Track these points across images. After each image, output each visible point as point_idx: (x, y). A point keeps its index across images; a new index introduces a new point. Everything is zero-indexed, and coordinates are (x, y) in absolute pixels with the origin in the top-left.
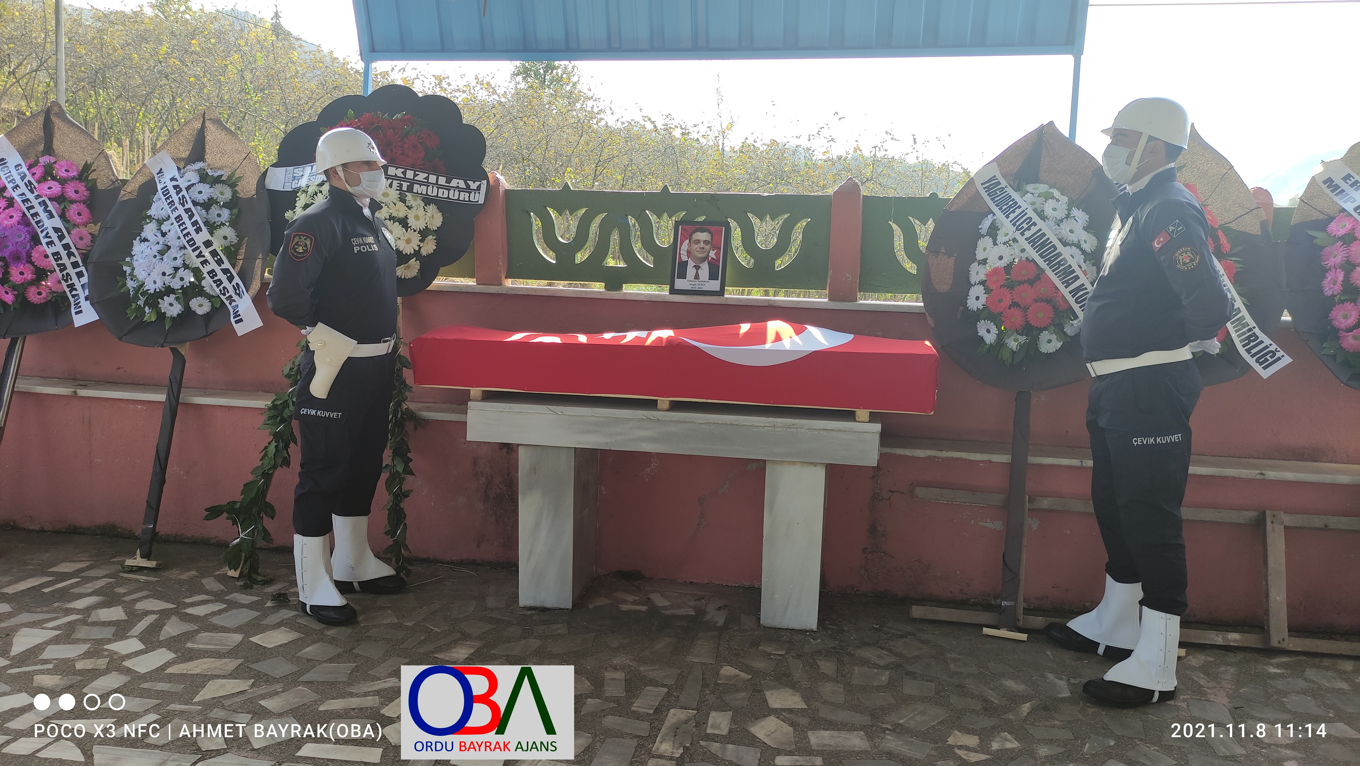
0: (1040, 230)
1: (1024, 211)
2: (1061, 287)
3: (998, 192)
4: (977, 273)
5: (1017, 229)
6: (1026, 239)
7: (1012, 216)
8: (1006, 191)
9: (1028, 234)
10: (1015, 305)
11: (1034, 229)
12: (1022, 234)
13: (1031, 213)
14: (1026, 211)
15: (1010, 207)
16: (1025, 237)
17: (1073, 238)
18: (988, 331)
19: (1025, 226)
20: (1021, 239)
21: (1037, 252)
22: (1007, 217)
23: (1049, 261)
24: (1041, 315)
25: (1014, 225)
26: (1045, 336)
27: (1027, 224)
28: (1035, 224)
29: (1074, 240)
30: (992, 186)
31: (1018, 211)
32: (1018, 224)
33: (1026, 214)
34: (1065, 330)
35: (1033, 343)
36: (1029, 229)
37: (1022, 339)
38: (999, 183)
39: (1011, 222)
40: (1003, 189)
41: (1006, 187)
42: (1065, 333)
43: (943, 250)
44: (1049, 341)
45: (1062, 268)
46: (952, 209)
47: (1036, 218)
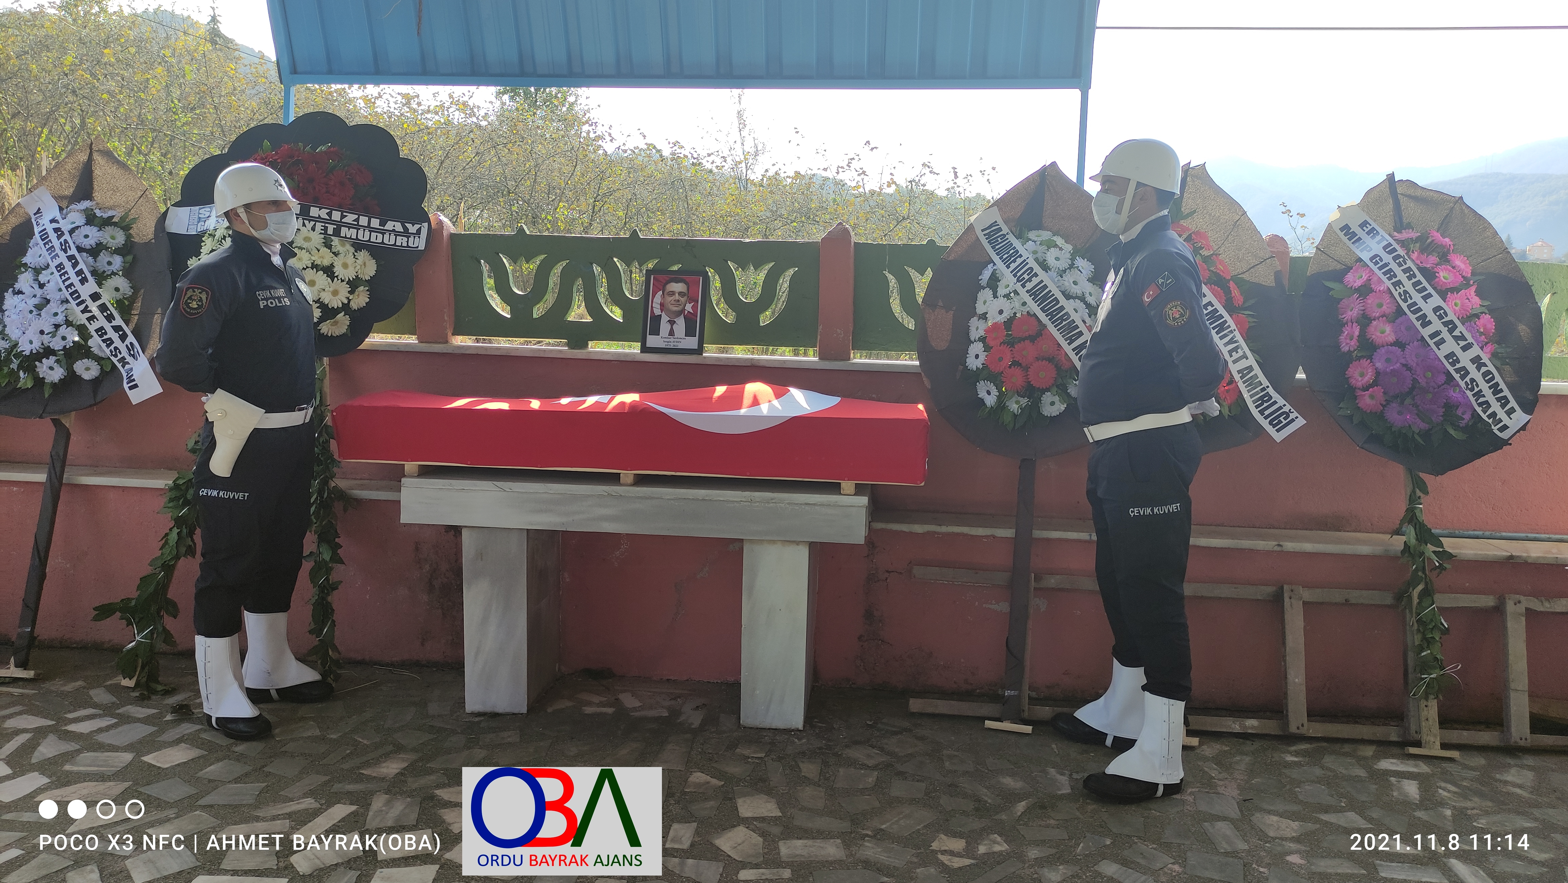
0: (1042, 281)
1: (1025, 260)
2: (1063, 343)
3: (999, 239)
4: (977, 328)
5: (1018, 281)
6: (1028, 292)
7: (1013, 266)
8: (1008, 239)
9: (1029, 286)
10: (1015, 363)
11: (1035, 281)
12: (1023, 286)
13: (1032, 263)
14: (1027, 261)
15: (1011, 256)
16: (1026, 289)
17: (1076, 290)
18: (989, 393)
19: (1026, 277)
20: (1022, 292)
21: (1038, 306)
22: (1008, 267)
23: (1051, 316)
24: (1043, 375)
25: (1015, 276)
26: (1047, 398)
27: (1028, 274)
28: (1036, 275)
29: (1078, 292)
30: (992, 232)
31: (1019, 261)
32: (1018, 275)
33: (1027, 263)
34: (1068, 391)
35: (1035, 406)
36: (1030, 280)
37: (1024, 401)
38: (1000, 230)
39: (1011, 272)
40: (1004, 235)
41: (1007, 234)
42: (1069, 395)
43: (941, 304)
44: (1053, 404)
45: (1064, 323)
46: (951, 258)
47: (1037, 269)
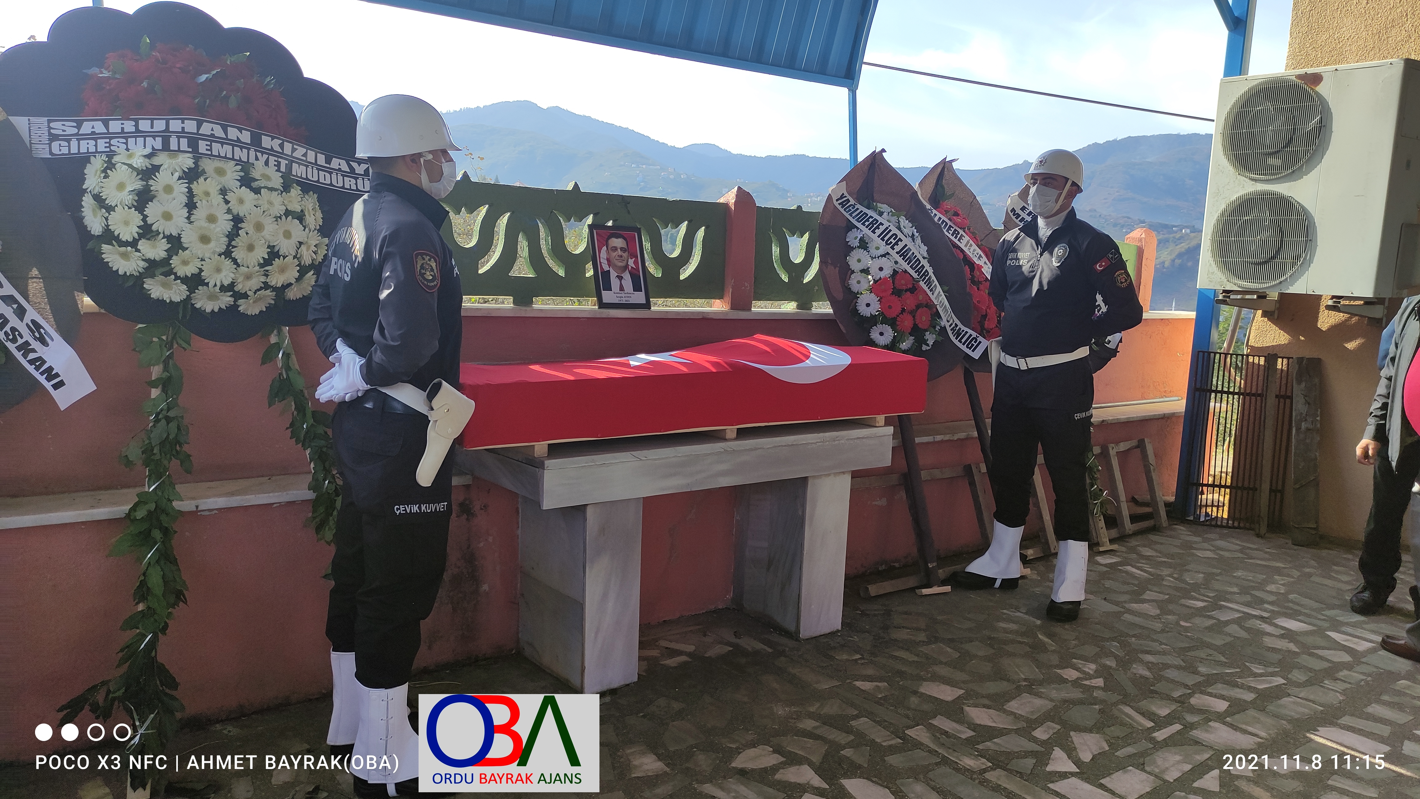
0: (906, 245)
1: (887, 228)
3: (851, 208)
4: (858, 282)
5: (887, 244)
6: (898, 253)
7: (878, 232)
9: (897, 248)
10: (903, 310)
11: (901, 245)
12: (893, 248)
13: (895, 231)
14: (890, 228)
15: (872, 224)
16: (895, 251)
18: (882, 334)
19: (894, 242)
20: (893, 253)
21: (908, 264)
22: (874, 232)
25: (883, 239)
27: (894, 239)
31: (882, 228)
32: (886, 239)
33: (890, 231)
35: (919, 342)
36: (896, 244)
37: (911, 339)
38: (849, 201)
39: (879, 236)
47: (900, 235)
